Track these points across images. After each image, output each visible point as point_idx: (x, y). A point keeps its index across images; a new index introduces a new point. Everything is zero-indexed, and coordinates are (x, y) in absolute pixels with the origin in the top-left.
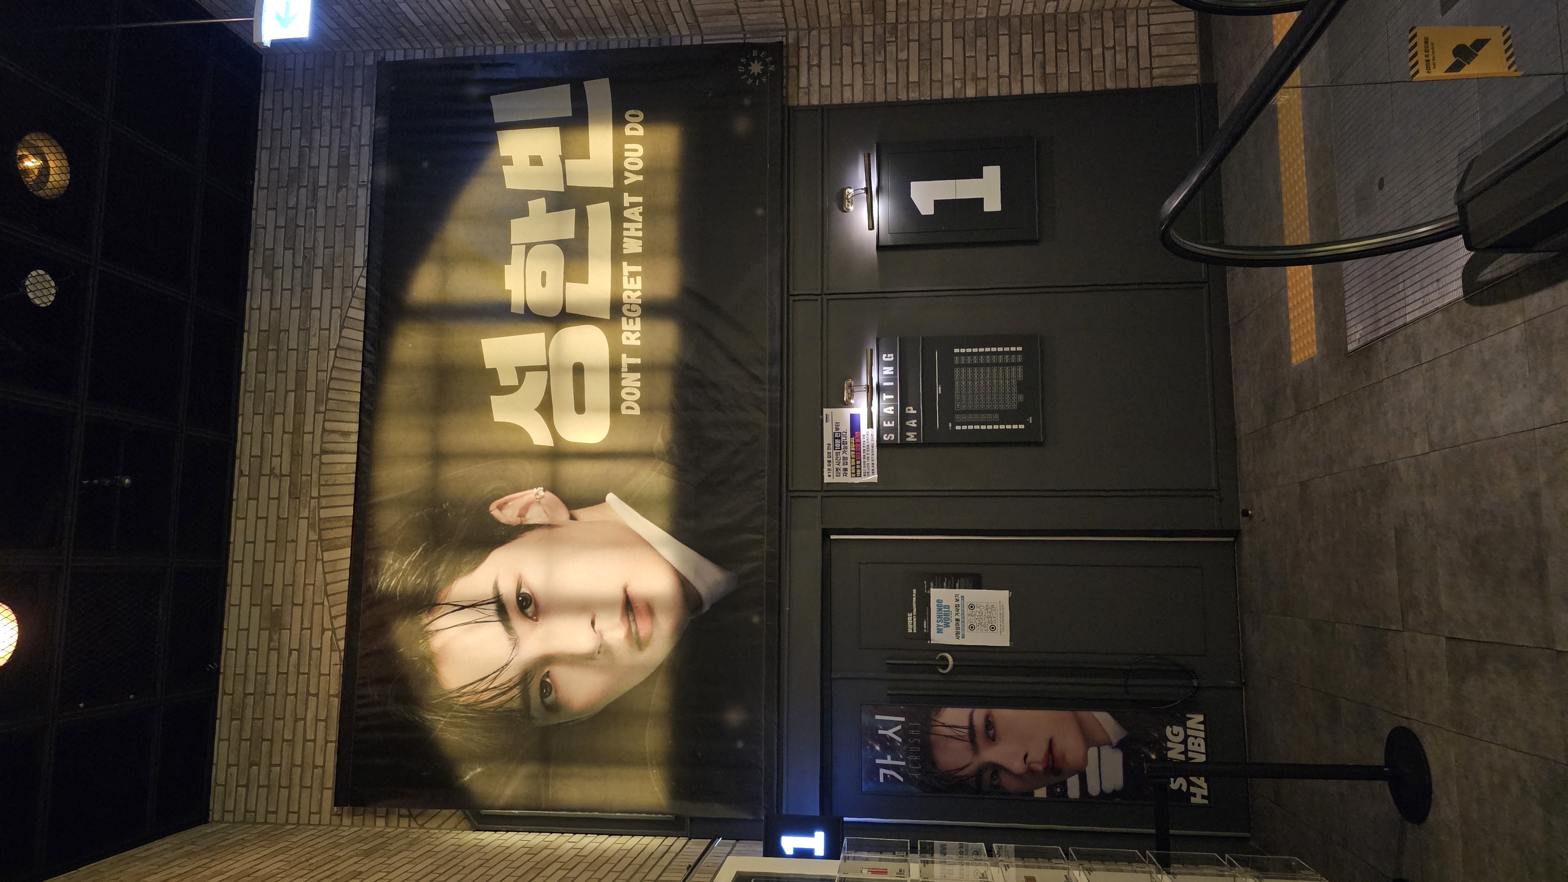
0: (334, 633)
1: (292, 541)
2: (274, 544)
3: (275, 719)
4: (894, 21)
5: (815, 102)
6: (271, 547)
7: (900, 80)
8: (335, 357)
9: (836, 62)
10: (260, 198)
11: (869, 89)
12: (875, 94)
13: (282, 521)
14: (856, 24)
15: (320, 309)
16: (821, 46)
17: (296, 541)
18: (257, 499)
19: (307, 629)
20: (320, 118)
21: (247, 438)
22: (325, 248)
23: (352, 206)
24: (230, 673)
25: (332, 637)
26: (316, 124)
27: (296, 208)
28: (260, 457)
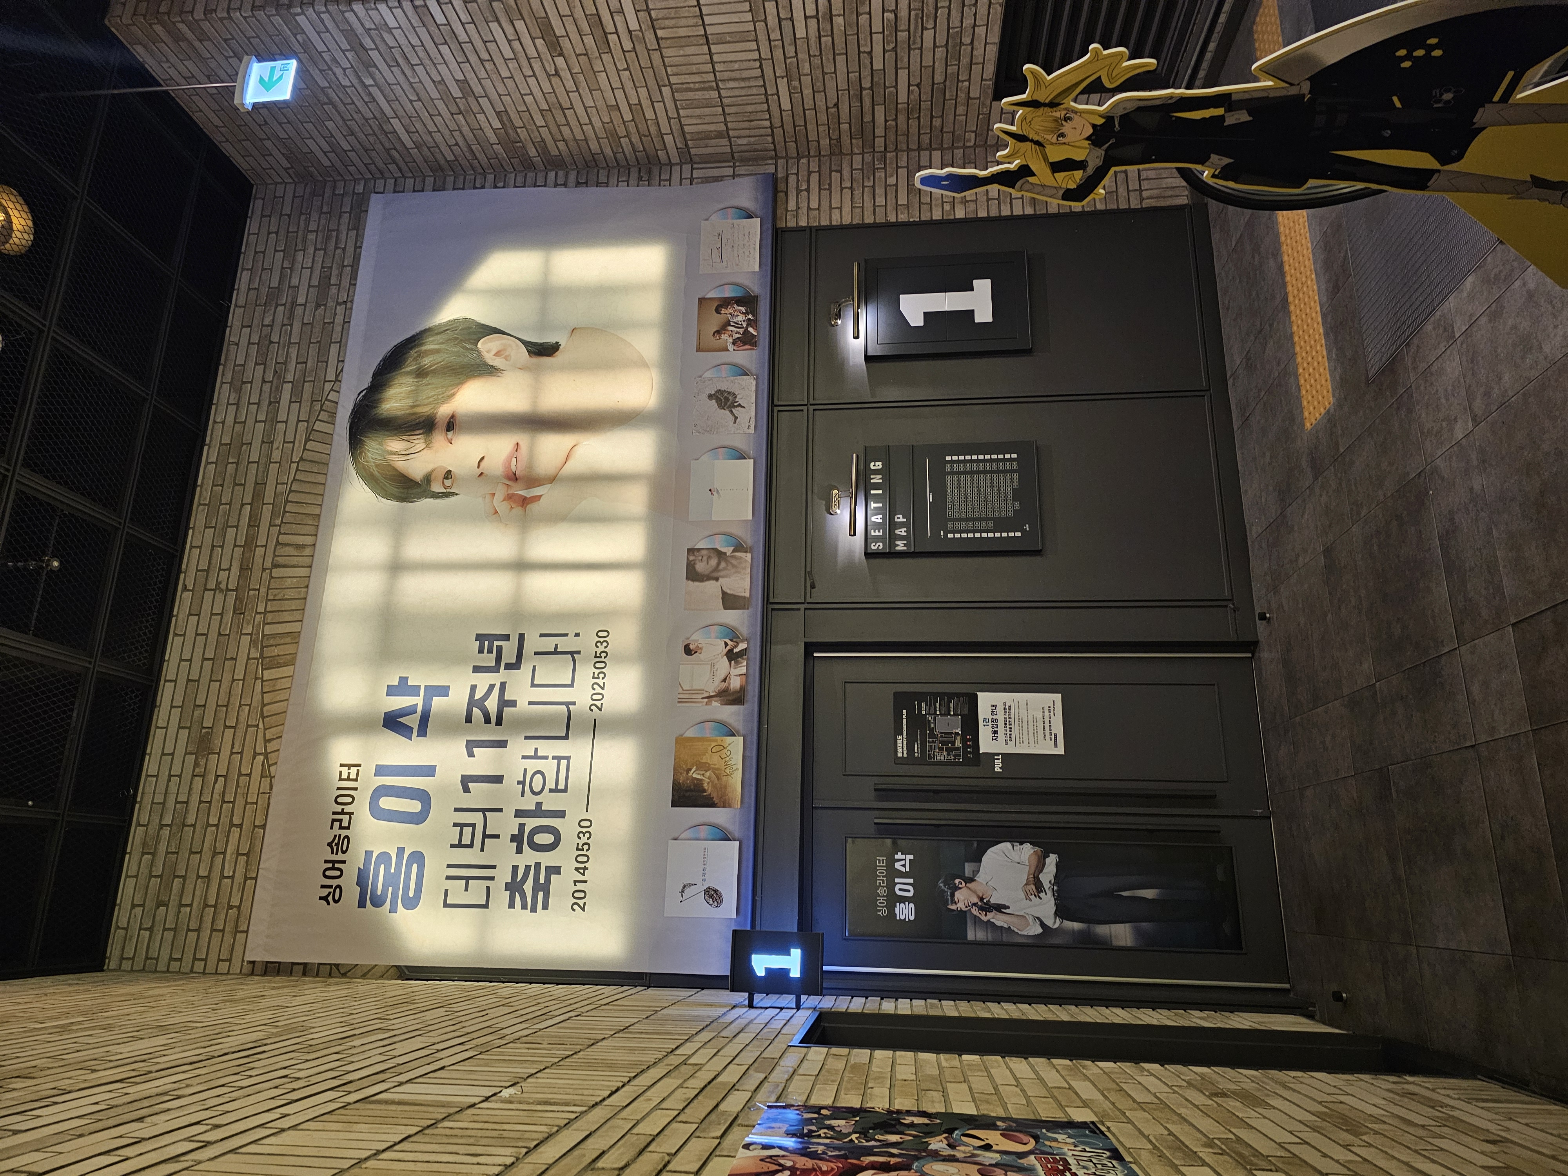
0: (266, 758)
1: (232, 659)
2: (211, 662)
3: (192, 852)
4: (883, 149)
5: (803, 223)
6: (208, 664)
7: (888, 203)
8: (297, 470)
9: (825, 187)
10: (235, 317)
11: (858, 210)
12: (863, 216)
13: (222, 638)
14: (845, 152)
15: (286, 422)
16: (809, 173)
17: (235, 659)
18: (199, 615)
19: (238, 753)
20: (304, 240)
21: (196, 551)
22: (297, 363)
23: (329, 323)
24: (147, 800)
25: (263, 762)
26: (300, 247)
27: (272, 326)
28: (207, 571)
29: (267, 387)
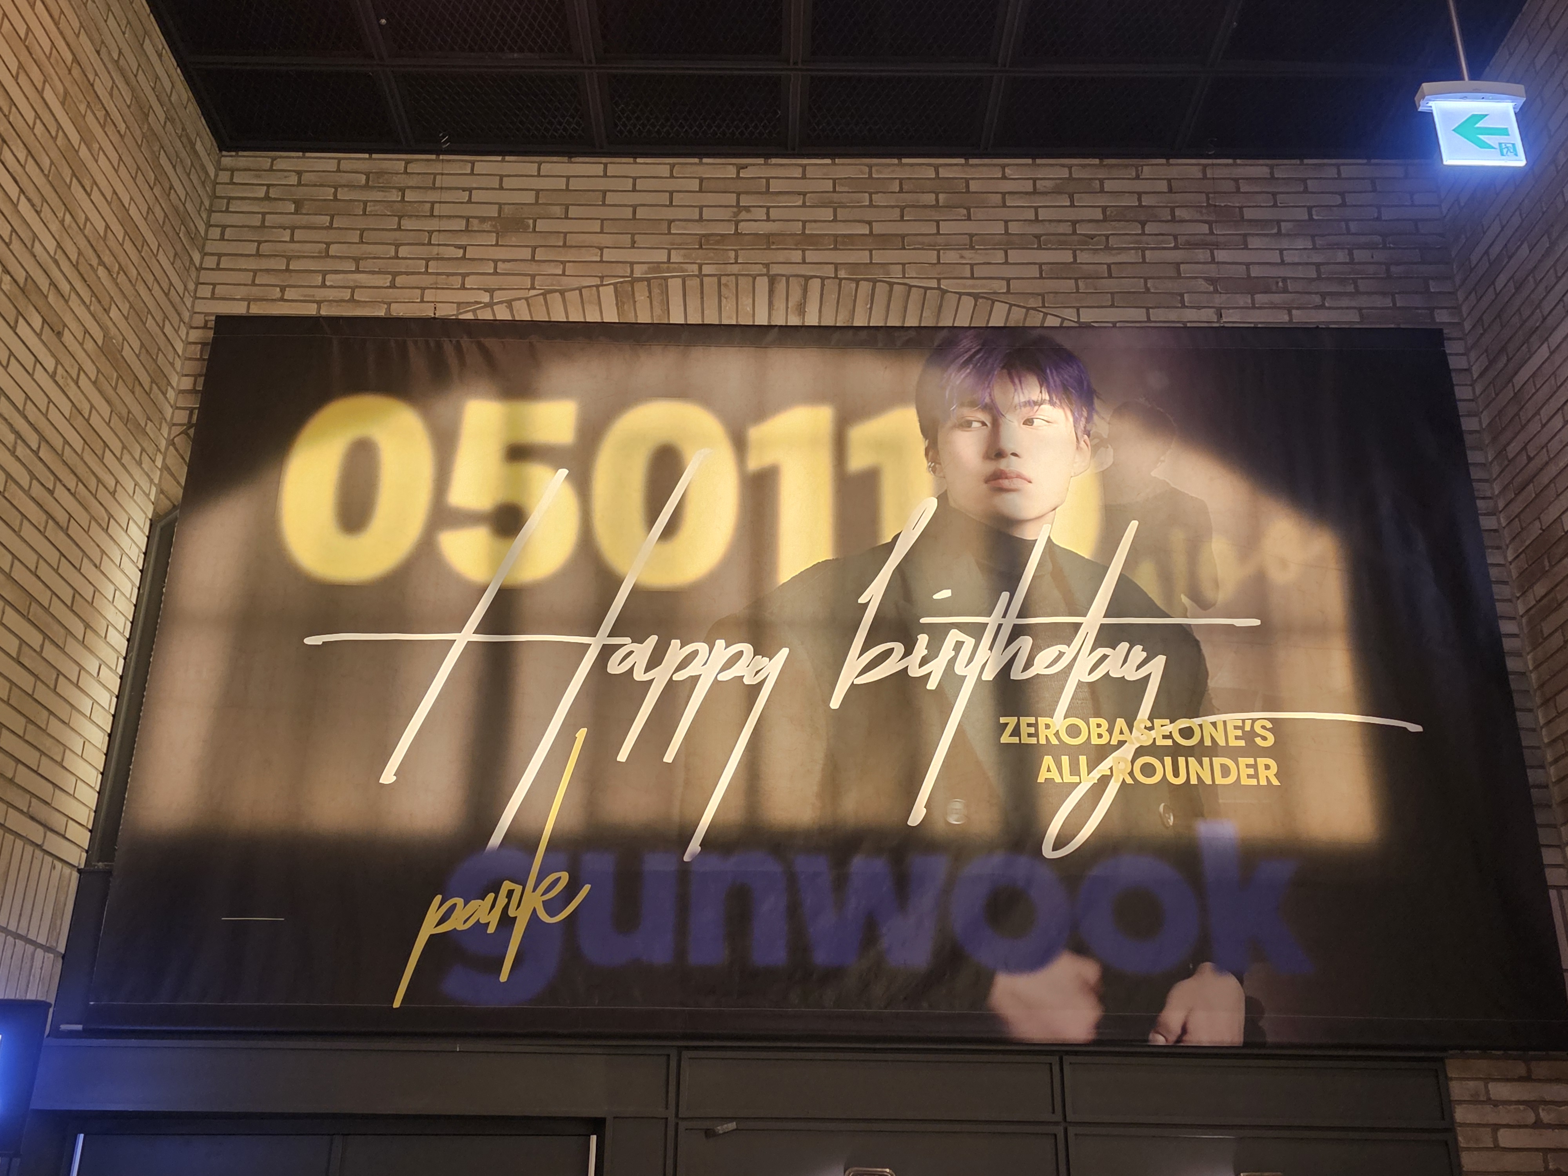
0: (488, 305)
2: (630, 216)
3: (362, 231)
6: (628, 213)
8: (926, 289)
10: (1187, 168)
13: (665, 225)
15: (1005, 263)
18: (701, 191)
19: (495, 269)
20: (1330, 248)
21: (798, 173)
22: (1109, 265)
23: (1182, 301)
24: (438, 167)
25: (483, 303)
26: (1319, 241)
27: (1172, 220)
28: (767, 192)
29: (1066, 228)
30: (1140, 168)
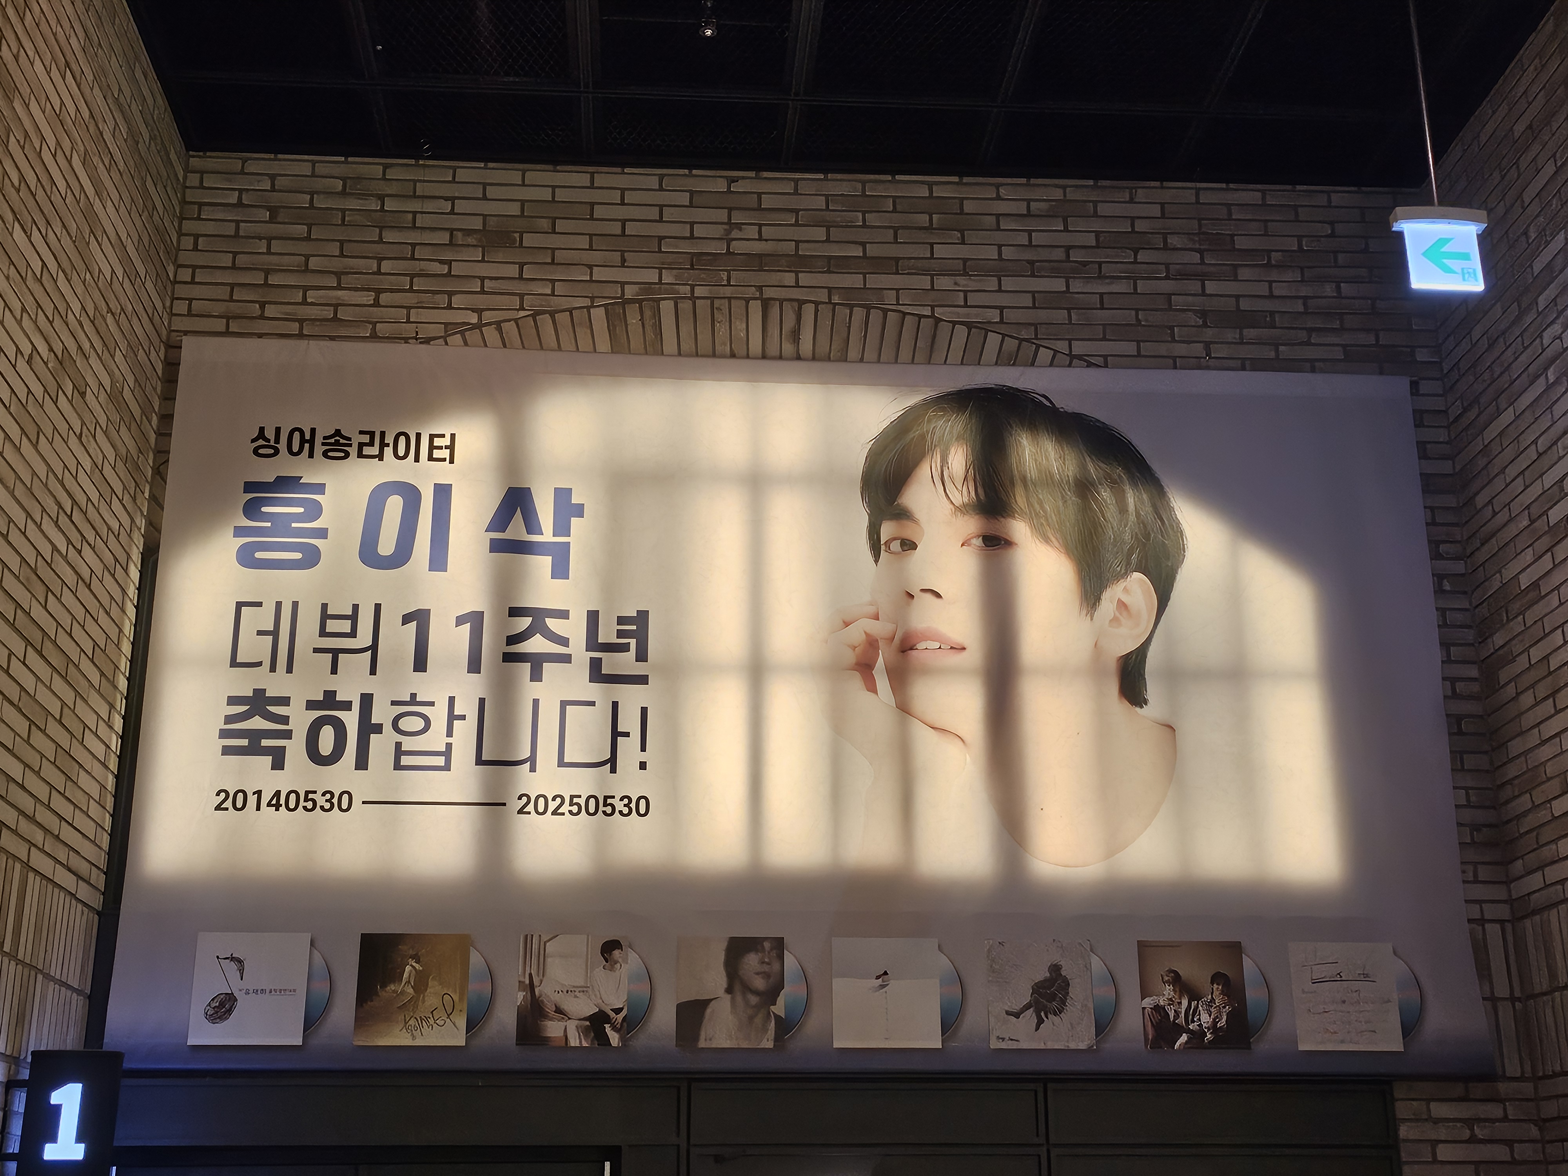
0: (474, 327)
1: (624, 260)
2: (619, 232)
3: (342, 242)
8: (920, 317)
13: (655, 242)
15: (999, 290)
17: (623, 266)
18: (691, 206)
19: (483, 287)
21: (789, 188)
23: (1172, 335)
25: (469, 324)
27: (1165, 248)
28: (759, 208)
29: (1059, 254)
30: (1134, 191)
